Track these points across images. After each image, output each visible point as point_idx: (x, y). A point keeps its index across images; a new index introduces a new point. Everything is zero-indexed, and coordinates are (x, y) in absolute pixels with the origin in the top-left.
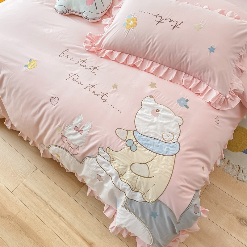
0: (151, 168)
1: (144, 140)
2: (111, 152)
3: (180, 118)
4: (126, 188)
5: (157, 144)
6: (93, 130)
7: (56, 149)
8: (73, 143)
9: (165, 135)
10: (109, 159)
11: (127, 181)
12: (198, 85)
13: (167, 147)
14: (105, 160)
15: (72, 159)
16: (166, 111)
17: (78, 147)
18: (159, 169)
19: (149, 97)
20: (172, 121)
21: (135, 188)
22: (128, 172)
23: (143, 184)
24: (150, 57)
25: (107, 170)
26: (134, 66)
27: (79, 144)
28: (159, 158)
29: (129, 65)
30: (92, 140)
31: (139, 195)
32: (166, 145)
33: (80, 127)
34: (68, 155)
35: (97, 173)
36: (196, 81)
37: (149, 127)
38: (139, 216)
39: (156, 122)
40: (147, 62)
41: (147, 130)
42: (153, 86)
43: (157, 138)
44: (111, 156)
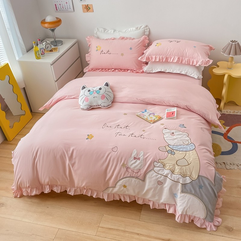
0: (187, 159)
1: (176, 148)
2: (162, 161)
4: (179, 178)
5: (183, 147)
6: (146, 154)
8: (136, 169)
9: (184, 142)
10: (162, 166)
11: (178, 173)
14: (160, 168)
15: (137, 180)
16: (177, 132)
17: (140, 170)
18: (191, 158)
19: (165, 129)
20: (183, 135)
21: (184, 175)
22: (177, 167)
23: (188, 170)
25: (163, 174)
27: (140, 167)
28: (188, 153)
30: (147, 160)
31: (188, 178)
32: (188, 146)
33: (137, 156)
34: (134, 179)
35: (157, 180)
37: (174, 141)
38: (193, 193)
39: (176, 138)
41: (174, 143)
42: (163, 124)
43: (181, 144)
44: (163, 163)
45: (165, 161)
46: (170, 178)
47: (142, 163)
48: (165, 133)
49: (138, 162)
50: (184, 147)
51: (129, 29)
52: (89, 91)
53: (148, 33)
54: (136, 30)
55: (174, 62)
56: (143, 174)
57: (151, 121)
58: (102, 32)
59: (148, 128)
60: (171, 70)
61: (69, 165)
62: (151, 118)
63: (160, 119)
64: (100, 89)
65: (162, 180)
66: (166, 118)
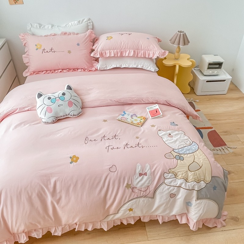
0: (198, 162)
10: (174, 176)
15: (146, 199)
18: (201, 159)
19: (159, 131)
21: (198, 180)
27: (148, 184)
30: (155, 174)
31: (202, 182)
34: (142, 200)
35: (170, 193)
38: (208, 197)
41: (178, 146)
42: (153, 126)
43: (185, 146)
44: (174, 173)
45: (176, 170)
46: (184, 187)
47: (150, 178)
48: (163, 135)
49: (145, 178)
50: (189, 148)
51: (70, 24)
52: (49, 98)
53: (92, 27)
54: (78, 24)
55: (130, 55)
56: (152, 191)
57: (138, 124)
58: (37, 28)
59: (140, 133)
60: (127, 65)
61: (52, 203)
62: (136, 120)
63: (146, 119)
64: (64, 94)
65: (175, 192)
66: (151, 118)
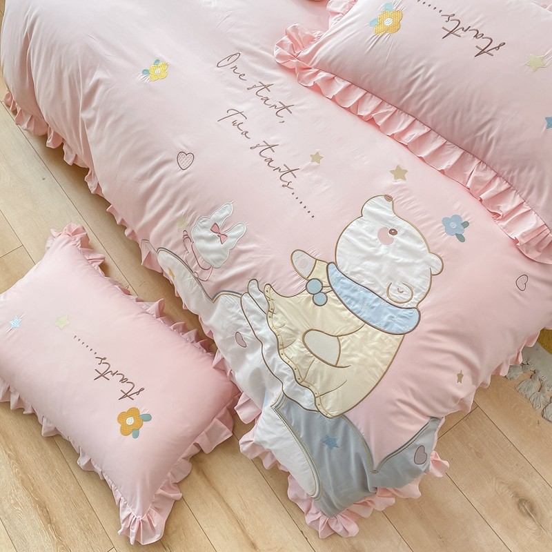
1: (345, 288)
2: (272, 294)
3: (437, 259)
4: (286, 375)
5: (371, 302)
6: (247, 241)
7: (168, 258)
8: (204, 256)
9: (395, 288)
10: (265, 307)
11: (291, 362)
12: (500, 196)
13: (390, 314)
14: (256, 308)
16: (413, 237)
17: (211, 267)
19: (383, 198)
20: (418, 261)
21: (303, 380)
22: (297, 345)
23: (322, 377)
24: (412, 108)
25: (256, 329)
26: (371, 121)
27: (214, 261)
28: (367, 332)
29: (360, 117)
31: (308, 394)
32: (391, 310)
33: (223, 228)
34: (189, 277)
35: (237, 329)
36: (500, 185)
37: (365, 263)
38: (300, 435)
39: (382, 255)
40: (403, 116)
42: (399, 175)
44: (270, 302)
49: (216, 244)
56: (214, 284)
65: (247, 339)
